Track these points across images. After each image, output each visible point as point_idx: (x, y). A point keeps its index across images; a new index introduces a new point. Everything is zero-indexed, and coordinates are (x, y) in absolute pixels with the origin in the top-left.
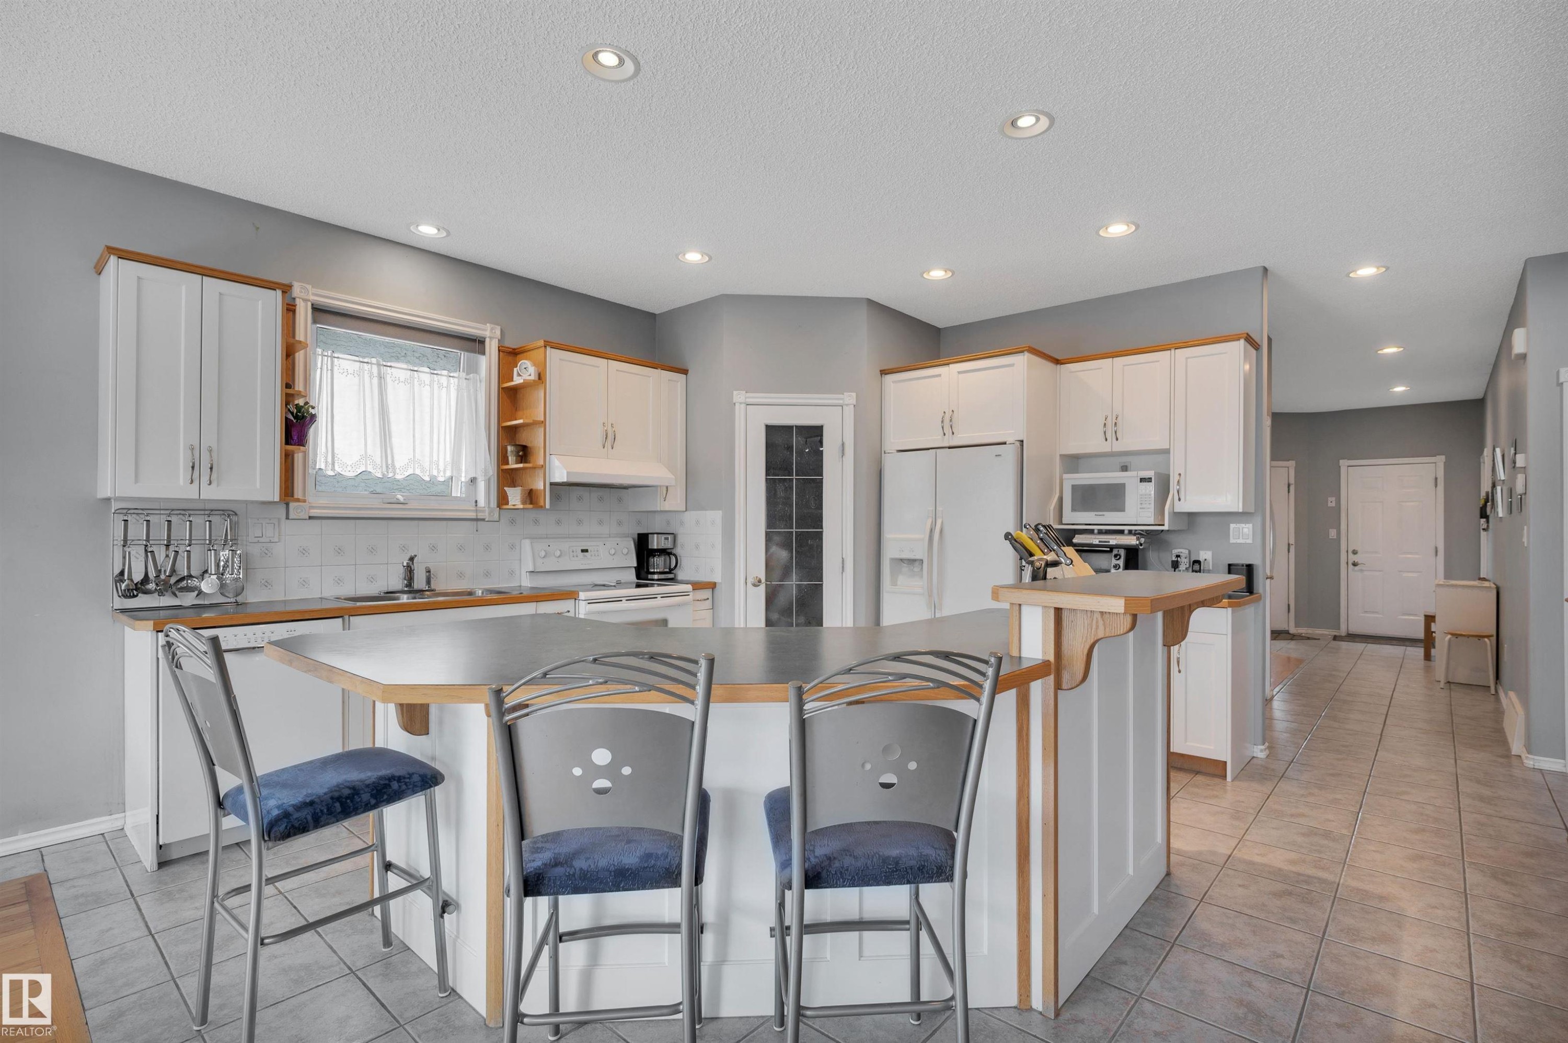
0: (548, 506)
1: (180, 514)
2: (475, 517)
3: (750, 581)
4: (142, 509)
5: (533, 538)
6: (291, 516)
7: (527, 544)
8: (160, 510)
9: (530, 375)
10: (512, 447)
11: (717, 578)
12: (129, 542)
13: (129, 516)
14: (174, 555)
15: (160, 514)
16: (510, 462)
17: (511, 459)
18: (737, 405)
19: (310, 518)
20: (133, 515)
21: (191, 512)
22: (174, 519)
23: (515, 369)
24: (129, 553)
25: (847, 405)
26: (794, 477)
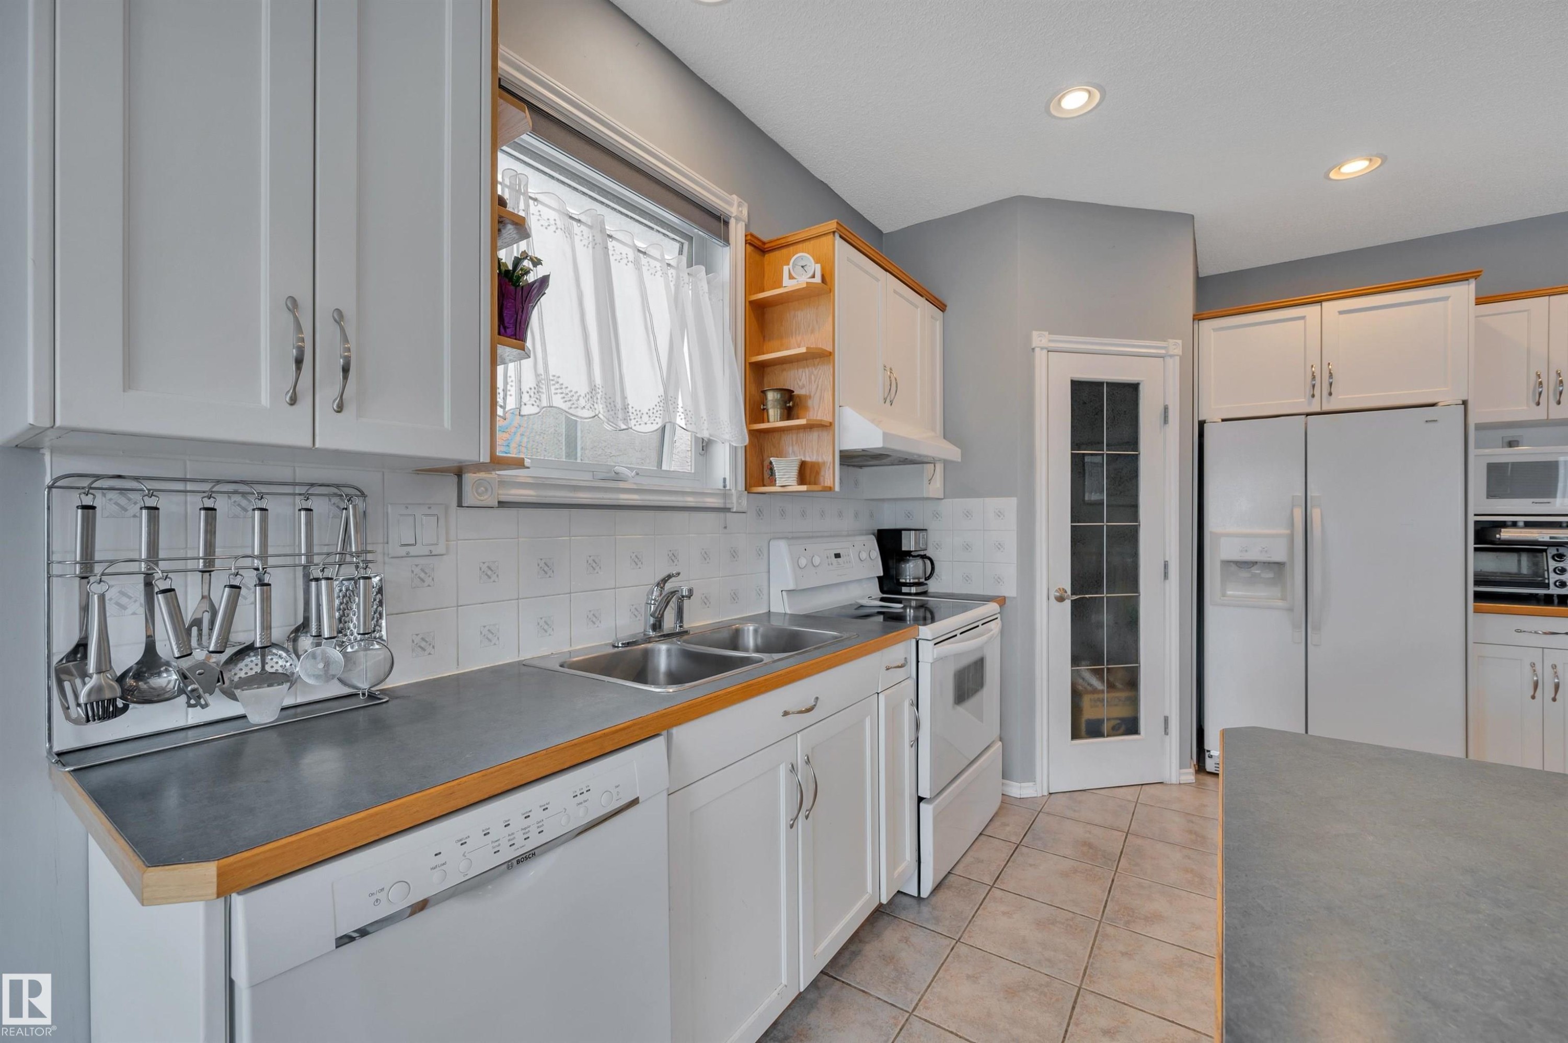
0: (837, 488)
1: (235, 492)
2: (722, 506)
3: (1054, 593)
4: (136, 479)
5: (792, 538)
6: (469, 499)
7: (780, 549)
8: (185, 480)
9: (813, 276)
10: (775, 394)
11: (1009, 590)
12: (98, 569)
13: (98, 494)
14: (229, 596)
15: (186, 492)
16: (771, 419)
17: (773, 413)
18: (1037, 350)
19: (502, 504)
20: (111, 495)
21: (263, 489)
22: (222, 504)
23: (786, 268)
24: (102, 598)
25: (1171, 356)
26: (1105, 452)
